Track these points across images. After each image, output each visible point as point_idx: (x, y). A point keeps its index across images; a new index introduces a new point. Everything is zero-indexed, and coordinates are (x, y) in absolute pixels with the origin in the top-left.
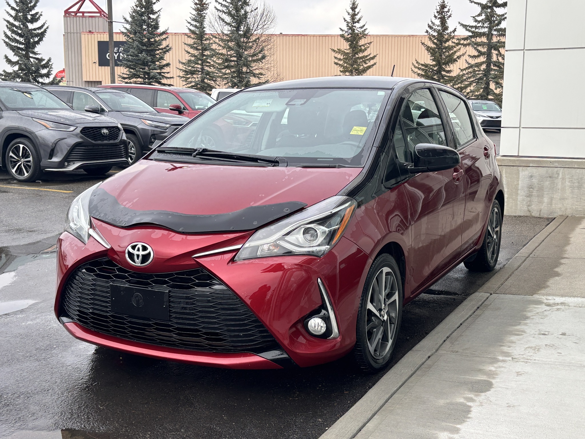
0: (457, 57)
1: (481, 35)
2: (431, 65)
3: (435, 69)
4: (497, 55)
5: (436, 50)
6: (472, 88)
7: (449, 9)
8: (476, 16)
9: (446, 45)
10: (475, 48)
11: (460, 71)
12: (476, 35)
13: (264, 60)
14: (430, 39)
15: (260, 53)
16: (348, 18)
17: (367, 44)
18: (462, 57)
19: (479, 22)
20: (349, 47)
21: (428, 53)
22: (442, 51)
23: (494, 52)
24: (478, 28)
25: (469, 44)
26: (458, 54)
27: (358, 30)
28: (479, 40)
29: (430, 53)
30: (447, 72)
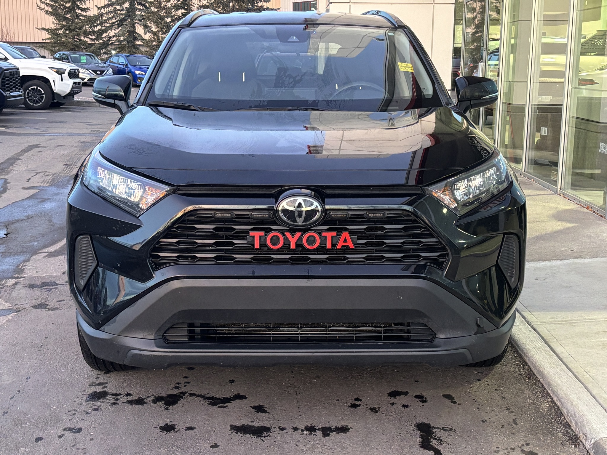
30: (82, 11)
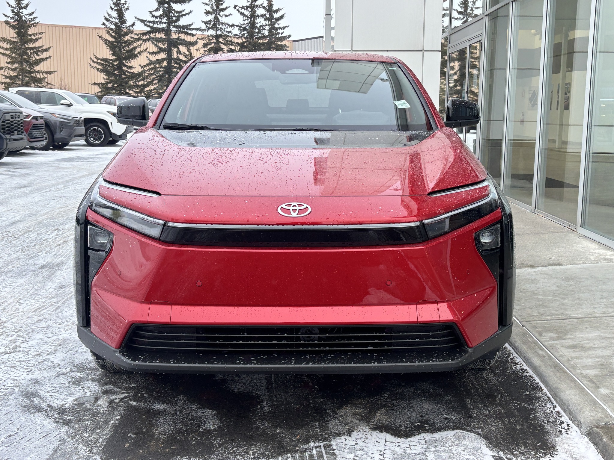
0: (138, 52)
1: (159, 30)
2: (111, 60)
3: (115, 64)
4: (177, 52)
5: (115, 44)
8: (153, 11)
9: (125, 39)
10: (156, 45)
11: (141, 67)
12: (154, 30)
14: (108, 32)
18: (143, 52)
19: (157, 17)
21: (107, 47)
22: (122, 45)
24: (156, 24)
28: (158, 35)
30: (128, 68)
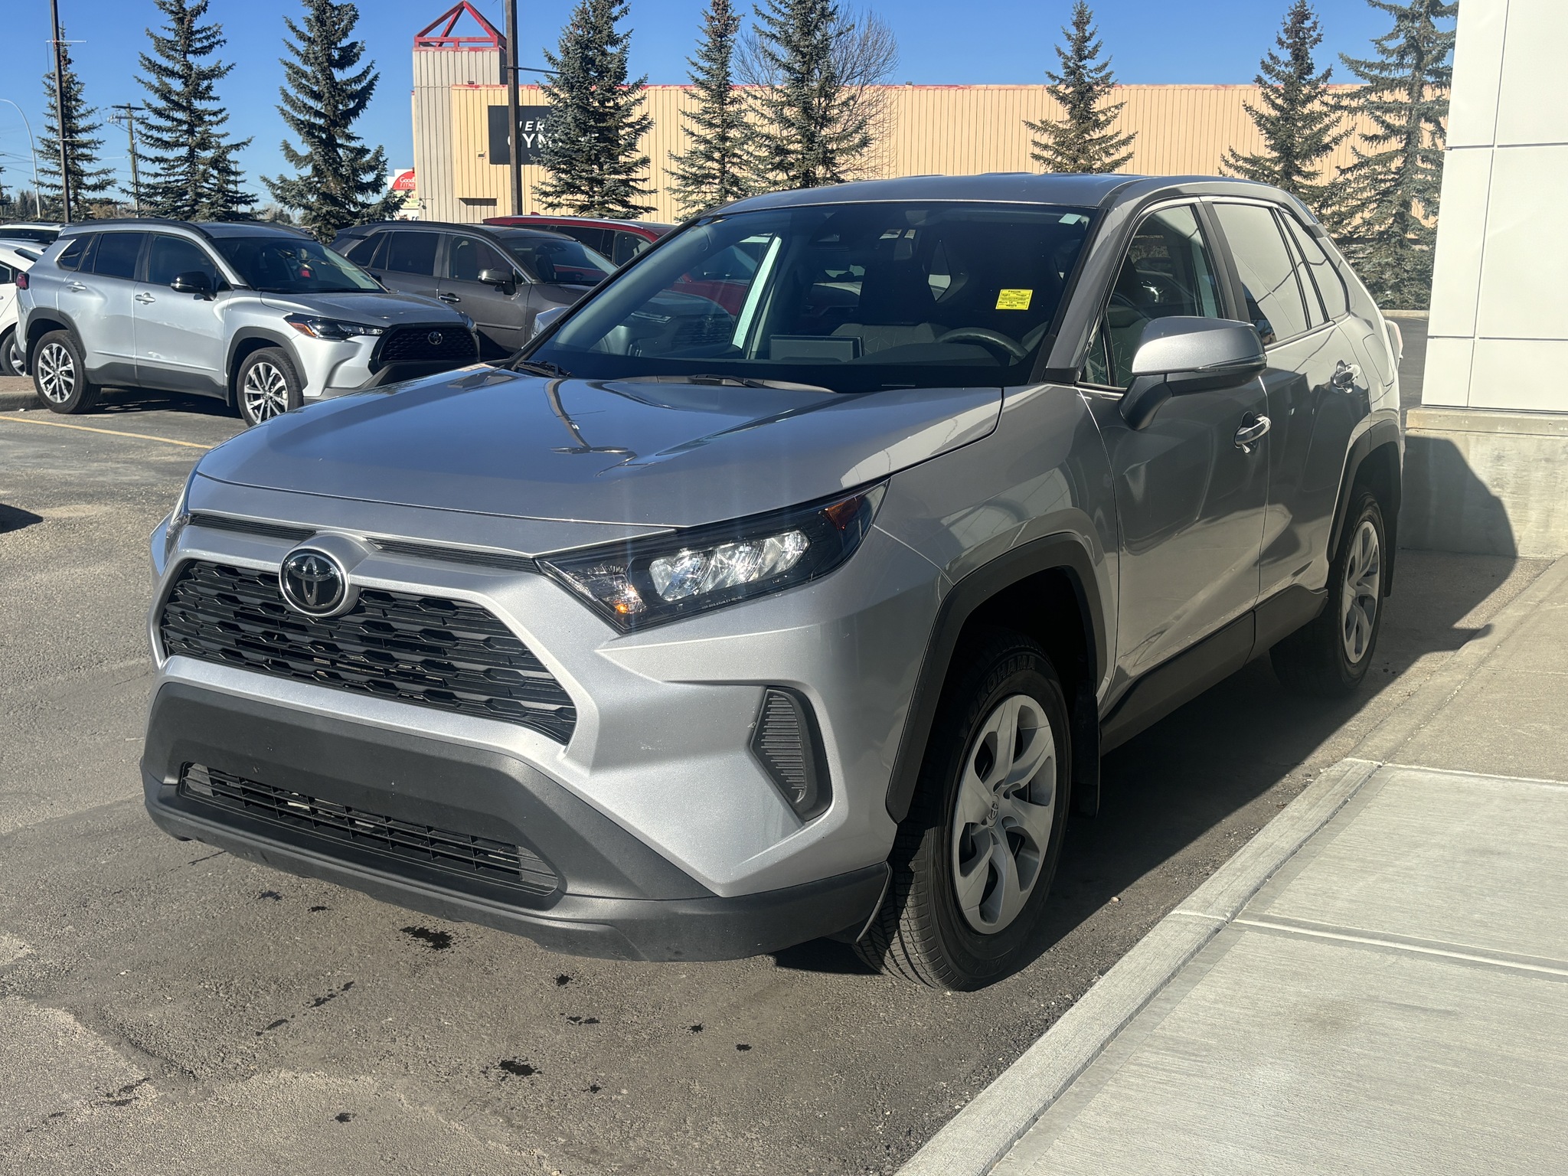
0: (1331, 139)
1: (1392, 85)
2: (1268, 160)
3: (1277, 169)
4: (1433, 134)
5: (1281, 122)
6: (1367, 215)
7: (1315, 23)
8: (1382, 40)
9: (1306, 111)
10: (1377, 119)
11: (1339, 173)
12: (1381, 85)
13: (866, 149)
14: (1267, 97)
15: (856, 131)
16: (1068, 49)
17: (1112, 109)
18: (1345, 138)
19: (1390, 53)
20: (1068, 117)
21: (1260, 131)
22: (1295, 125)
23: (1427, 127)
24: (1386, 70)
25: (1362, 109)
26: (1334, 132)
27: (1090, 74)
28: (1388, 96)
29: (1264, 132)
30: (1305, 177)
